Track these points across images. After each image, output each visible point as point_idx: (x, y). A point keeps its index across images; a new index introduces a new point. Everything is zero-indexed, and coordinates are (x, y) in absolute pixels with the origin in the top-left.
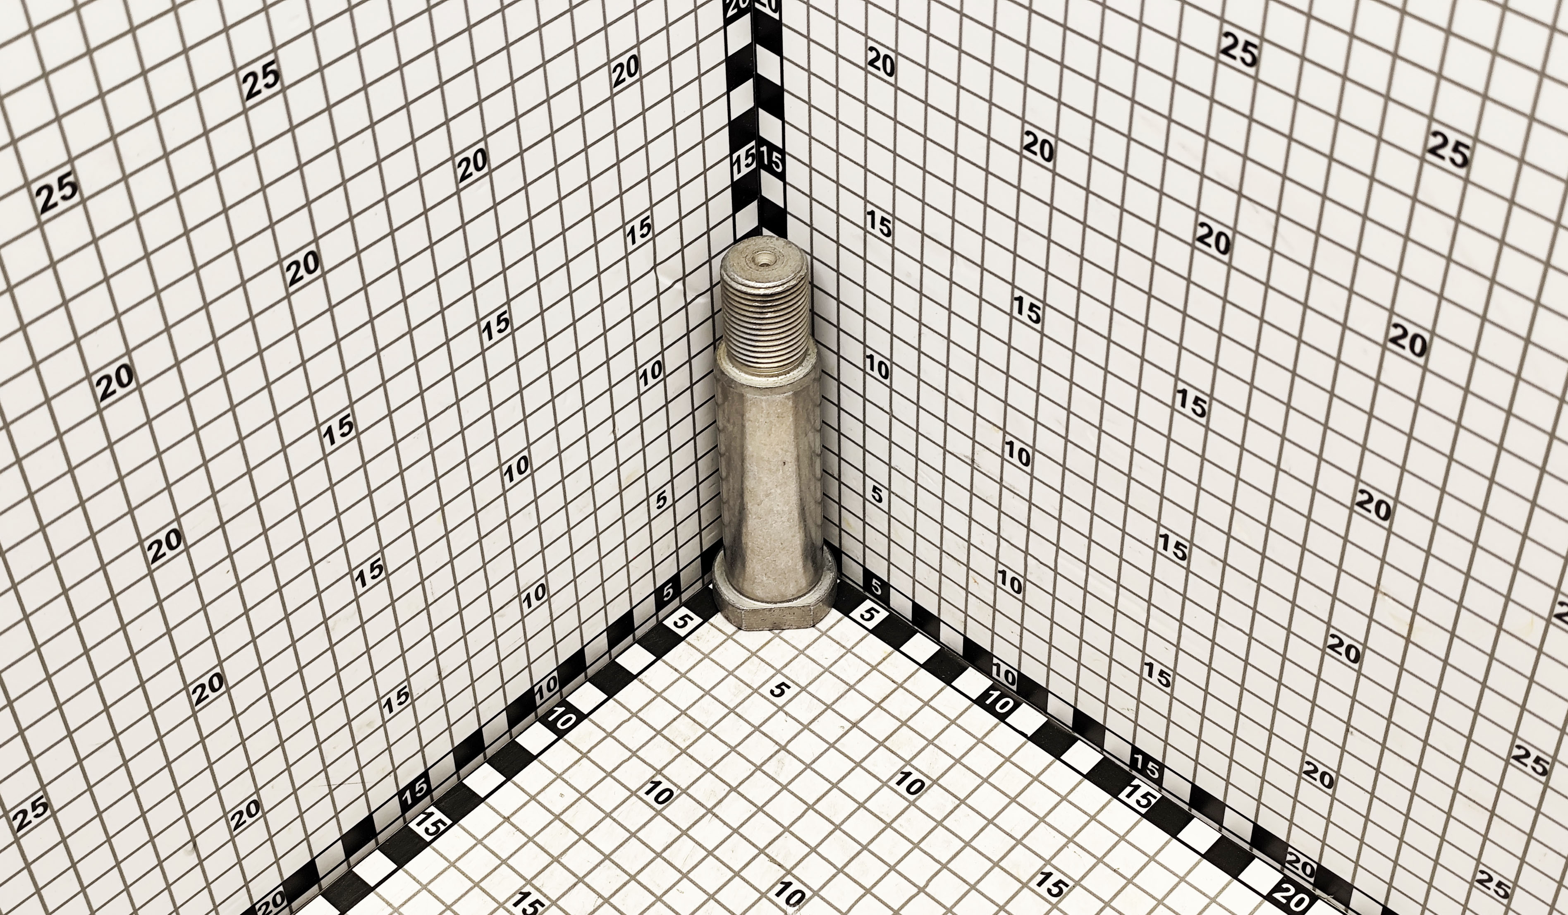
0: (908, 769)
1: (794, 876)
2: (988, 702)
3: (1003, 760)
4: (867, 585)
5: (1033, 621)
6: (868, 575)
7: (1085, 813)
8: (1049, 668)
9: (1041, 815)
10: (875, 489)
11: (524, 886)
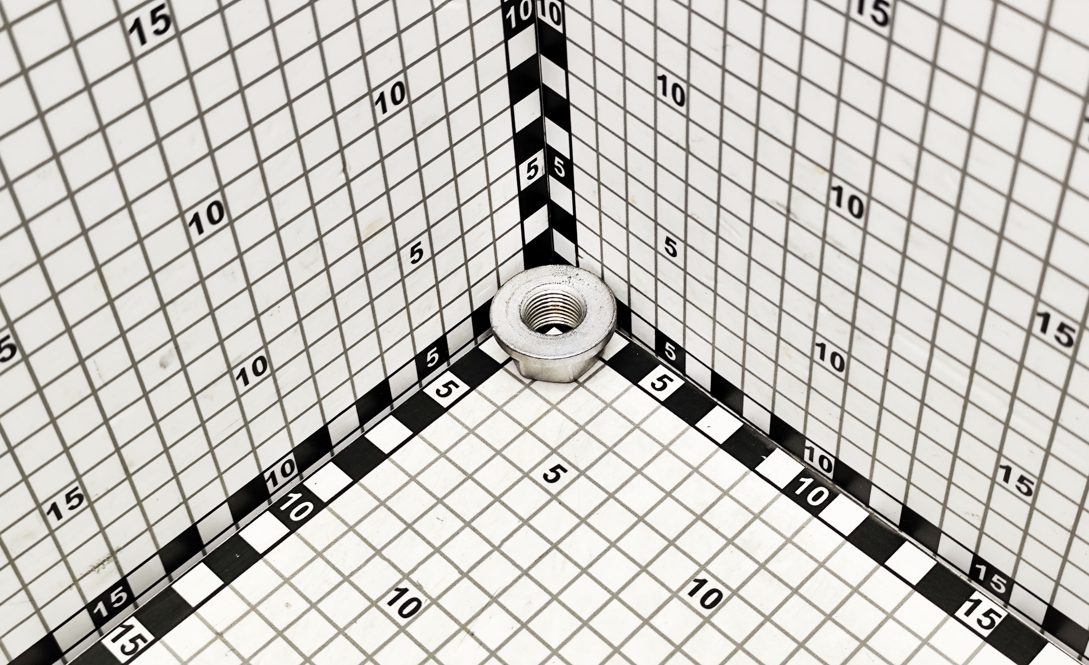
0: (701, 577)
2: (798, 492)
3: (816, 565)
4: (660, 349)
5: (857, 404)
6: (661, 338)
7: (916, 635)
8: (874, 460)
10: (668, 240)
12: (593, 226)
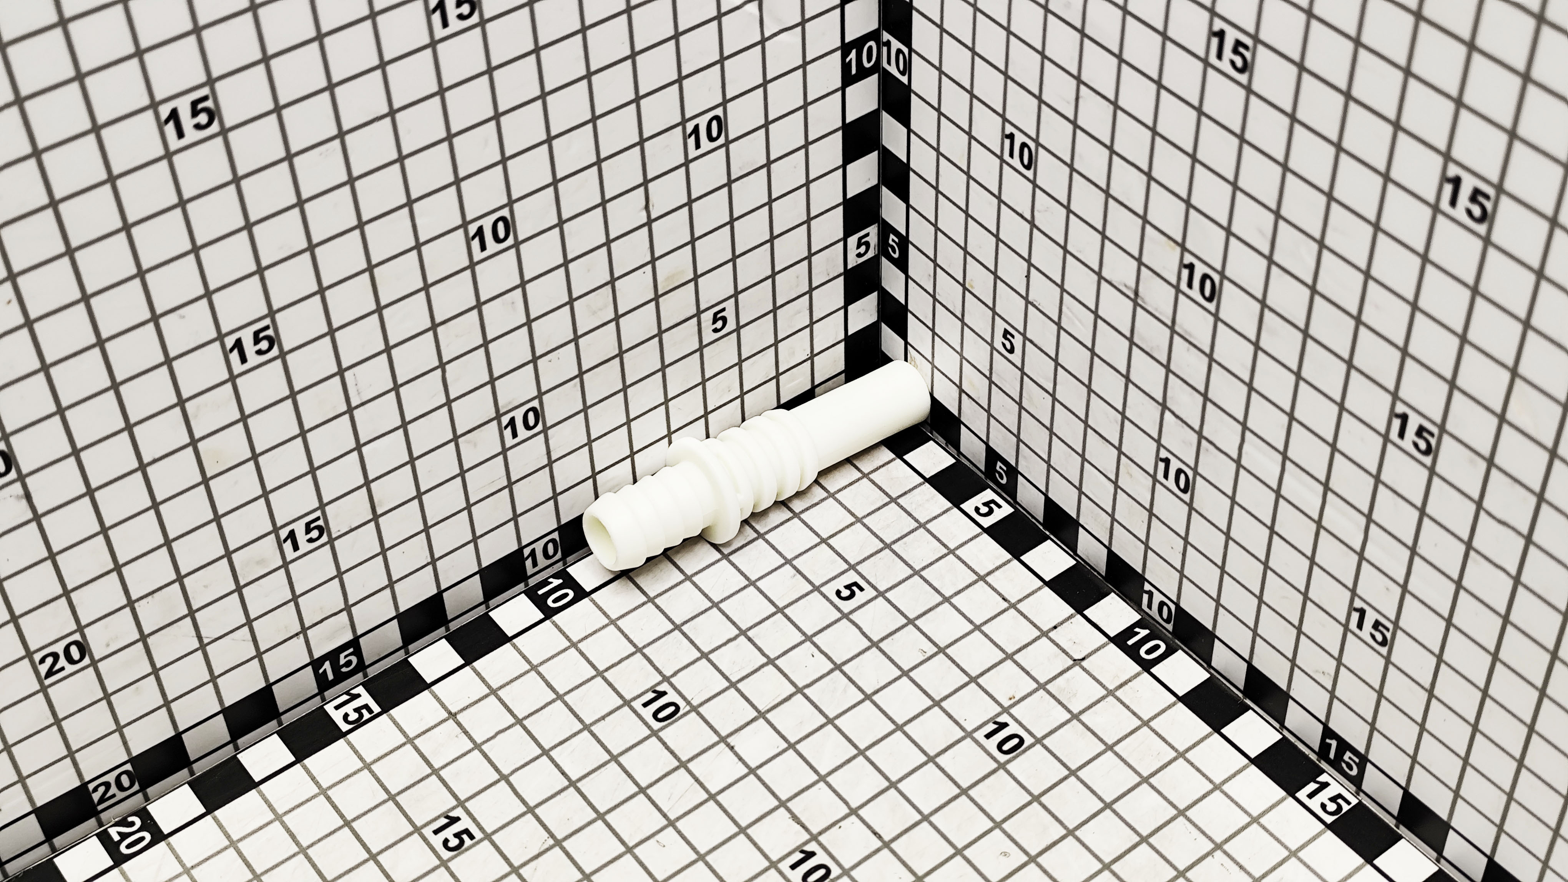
0: (1002, 719)
1: (820, 844)
2: (1130, 642)
3: (1139, 723)
4: (990, 470)
5: (1201, 533)
6: (992, 456)
7: (1246, 812)
8: (1218, 604)
10: (1006, 333)
11: (453, 808)
12: (926, 317)
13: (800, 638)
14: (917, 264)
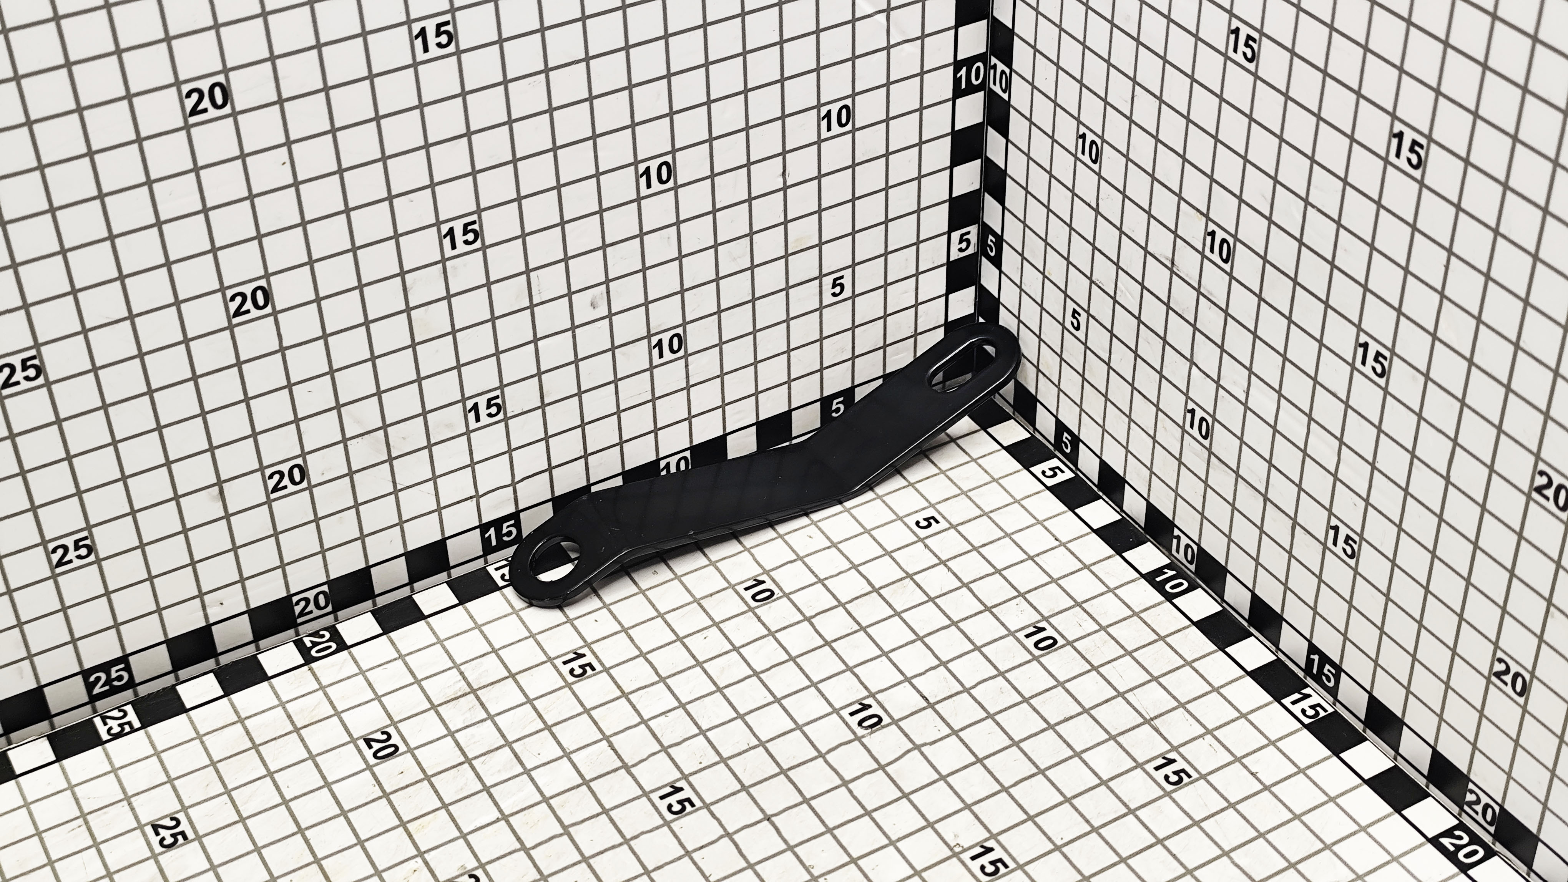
0: (1043, 624)
1: (876, 700)
2: (1158, 579)
3: (1157, 637)
4: (1058, 442)
5: (1217, 475)
6: (1061, 427)
7: (1237, 709)
8: (1230, 539)
9: (1183, 701)
10: (1075, 311)
11: (581, 648)
12: (1014, 307)
13: (882, 552)
14: (1009, 259)
